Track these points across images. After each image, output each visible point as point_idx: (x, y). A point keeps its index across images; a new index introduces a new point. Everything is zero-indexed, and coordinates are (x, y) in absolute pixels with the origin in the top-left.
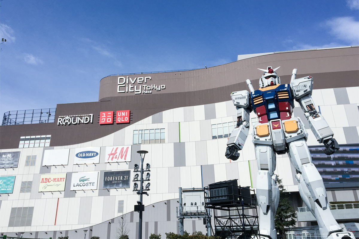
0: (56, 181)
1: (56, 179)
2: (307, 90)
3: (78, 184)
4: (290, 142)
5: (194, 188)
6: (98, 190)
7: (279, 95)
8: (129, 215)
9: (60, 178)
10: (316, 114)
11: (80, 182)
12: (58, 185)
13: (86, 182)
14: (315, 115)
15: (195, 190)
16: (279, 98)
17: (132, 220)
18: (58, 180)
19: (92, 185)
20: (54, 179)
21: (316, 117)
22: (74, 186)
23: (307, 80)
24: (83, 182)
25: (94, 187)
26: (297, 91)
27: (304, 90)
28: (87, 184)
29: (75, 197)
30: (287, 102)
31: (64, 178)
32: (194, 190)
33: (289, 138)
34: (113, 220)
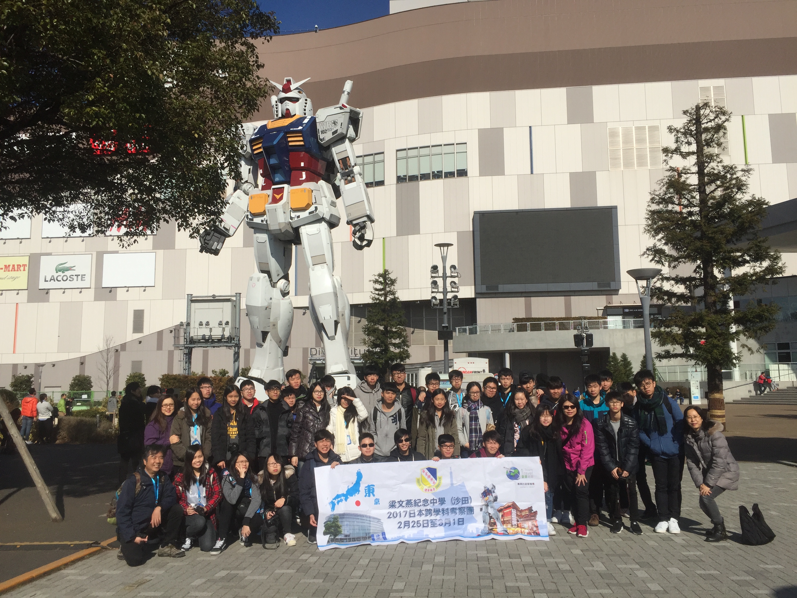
0: (10, 269)
1: (9, 266)
2: (336, 131)
3: (53, 276)
4: (300, 226)
5: (214, 296)
6: (92, 291)
7: (290, 139)
8: (156, 337)
9: (18, 265)
10: (351, 175)
11: (57, 272)
12: (14, 278)
13: (68, 273)
14: (349, 178)
15: (217, 298)
16: (291, 144)
17: (160, 347)
18: (14, 268)
19: (82, 280)
20: (5, 266)
21: (350, 182)
22: (46, 281)
23: (338, 110)
24: (63, 272)
25: (86, 284)
26: (323, 132)
27: (333, 131)
28: (70, 277)
29: (47, 300)
30: (303, 153)
31: (25, 265)
32: (214, 299)
33: (296, 219)
34: (123, 346)
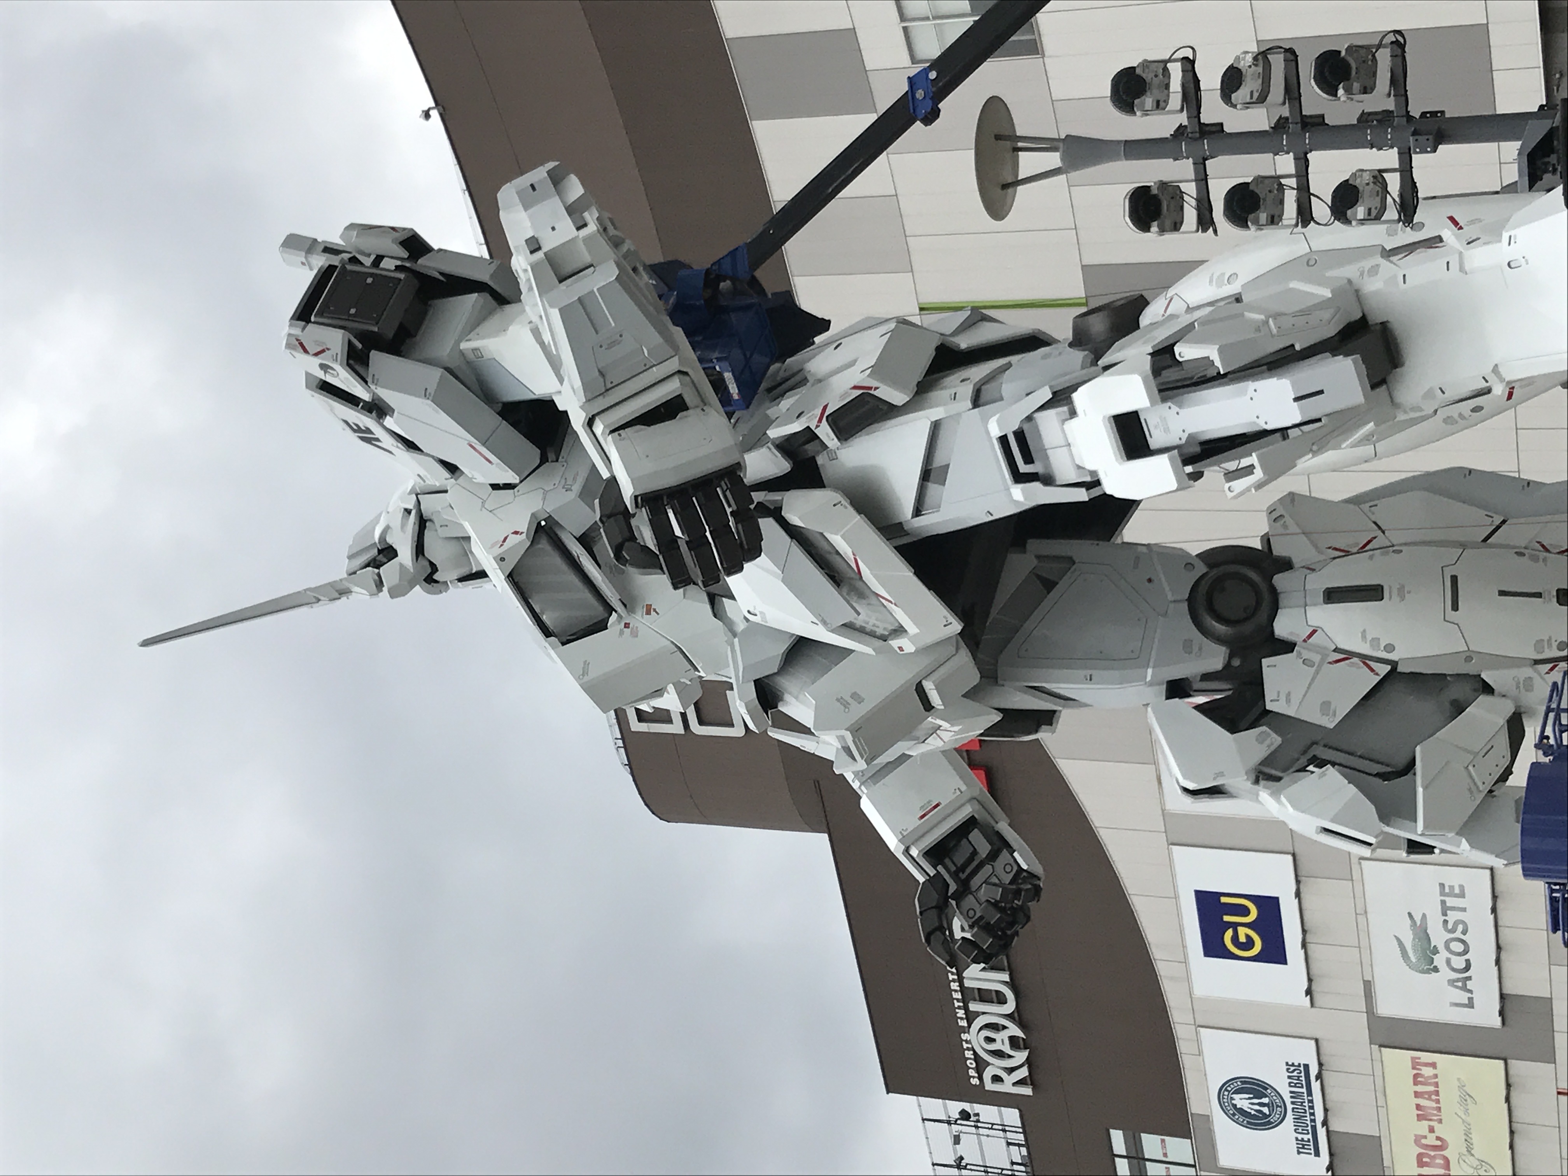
0: (1434, 1105)
1: (1418, 1107)
9: (1417, 1083)
18: (1430, 1094)
20: (1420, 1118)
29: (1544, 1004)
31: (1415, 1063)
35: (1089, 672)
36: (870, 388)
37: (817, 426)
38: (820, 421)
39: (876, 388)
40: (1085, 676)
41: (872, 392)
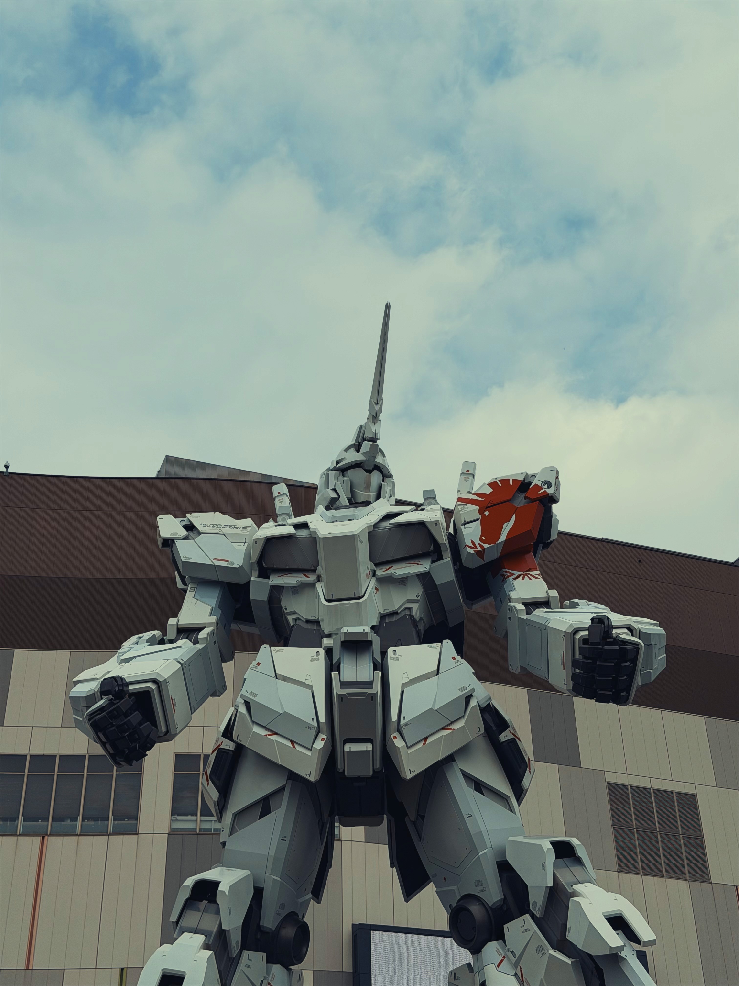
35: (288, 839)
36: (530, 769)
37: (510, 732)
38: (513, 734)
39: (530, 772)
40: (285, 837)
41: (528, 769)
